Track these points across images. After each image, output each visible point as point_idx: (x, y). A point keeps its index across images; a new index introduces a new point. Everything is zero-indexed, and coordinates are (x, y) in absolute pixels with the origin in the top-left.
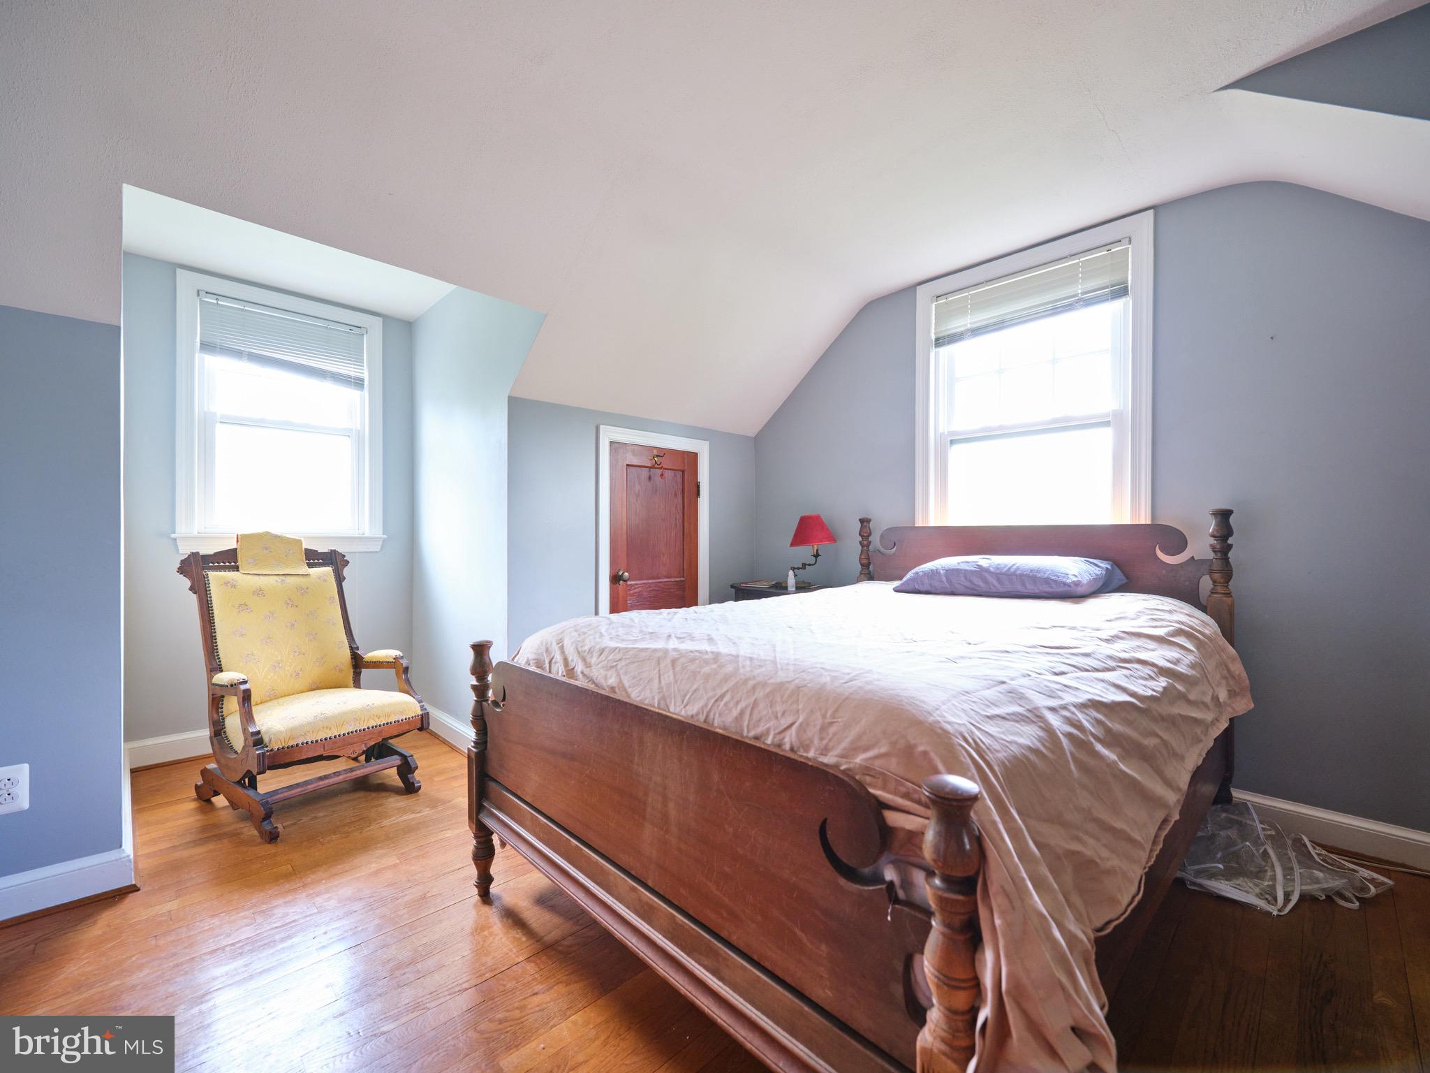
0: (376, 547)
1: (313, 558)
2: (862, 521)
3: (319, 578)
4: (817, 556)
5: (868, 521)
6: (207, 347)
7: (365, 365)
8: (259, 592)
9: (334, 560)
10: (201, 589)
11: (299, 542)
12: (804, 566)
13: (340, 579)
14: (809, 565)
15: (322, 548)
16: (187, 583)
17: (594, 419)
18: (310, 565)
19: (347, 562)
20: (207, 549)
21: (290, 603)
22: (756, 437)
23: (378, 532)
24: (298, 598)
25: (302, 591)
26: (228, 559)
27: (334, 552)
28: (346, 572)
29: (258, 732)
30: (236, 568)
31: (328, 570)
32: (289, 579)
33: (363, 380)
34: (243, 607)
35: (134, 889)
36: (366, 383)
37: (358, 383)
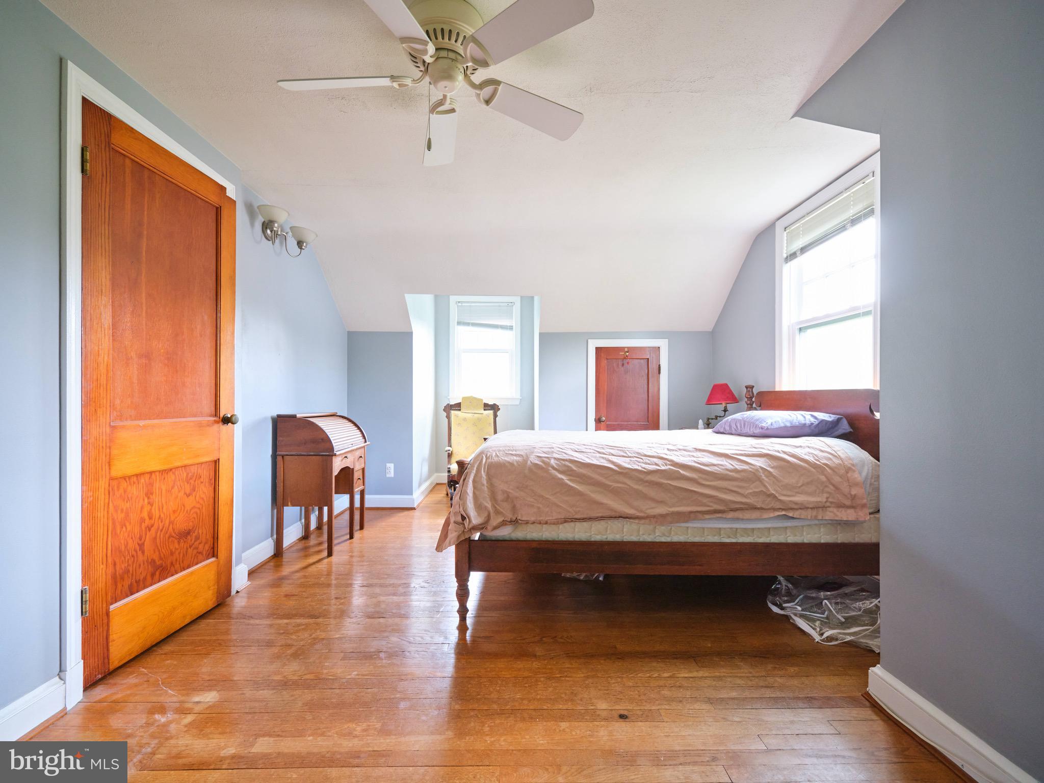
0: (517, 403)
1: (487, 406)
2: (747, 387)
3: (486, 415)
4: (725, 410)
5: (752, 387)
6: (459, 323)
7: (514, 321)
8: (465, 419)
9: (494, 408)
10: (448, 417)
11: (482, 400)
12: (716, 417)
13: (495, 416)
14: (720, 417)
15: (491, 403)
16: (445, 414)
17: (587, 336)
18: (485, 410)
19: (499, 409)
20: (452, 403)
21: (475, 424)
22: (712, 331)
23: (519, 396)
24: (477, 423)
25: (479, 420)
26: (458, 406)
27: (495, 404)
28: (498, 413)
29: (450, 468)
30: (460, 410)
31: (491, 412)
32: (476, 415)
33: (512, 326)
34: (459, 424)
35: (414, 509)
36: (514, 328)
37: (511, 328)
